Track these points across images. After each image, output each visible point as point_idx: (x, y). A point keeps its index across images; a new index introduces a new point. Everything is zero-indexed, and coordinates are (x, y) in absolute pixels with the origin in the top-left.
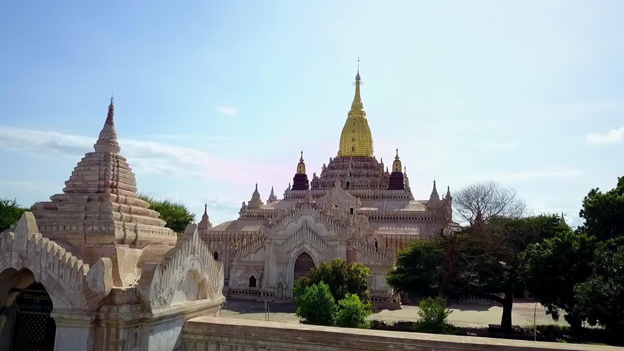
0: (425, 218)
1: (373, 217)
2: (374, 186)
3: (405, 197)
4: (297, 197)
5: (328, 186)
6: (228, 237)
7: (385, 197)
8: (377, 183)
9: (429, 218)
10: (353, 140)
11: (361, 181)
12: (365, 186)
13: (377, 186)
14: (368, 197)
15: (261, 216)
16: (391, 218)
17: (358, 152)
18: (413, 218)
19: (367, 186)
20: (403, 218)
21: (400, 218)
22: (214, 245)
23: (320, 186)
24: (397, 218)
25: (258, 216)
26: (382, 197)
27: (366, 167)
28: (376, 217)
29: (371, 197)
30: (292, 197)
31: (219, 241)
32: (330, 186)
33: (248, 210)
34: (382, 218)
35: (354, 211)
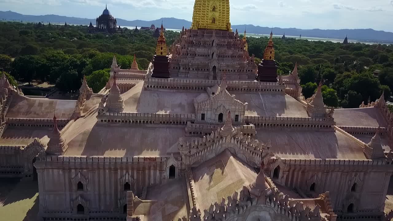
0: (312, 126)
1: (259, 124)
2: (240, 71)
3: (279, 90)
4: (160, 87)
5: (191, 69)
6: (95, 167)
7: (259, 90)
8: (244, 67)
9: (315, 126)
10: (214, 9)
11: (228, 66)
12: (232, 71)
13: (243, 71)
14: (242, 89)
15: (126, 121)
16: (278, 125)
17: (219, 25)
18: (299, 126)
19: (234, 71)
20: (290, 125)
21: (287, 125)
22: (77, 175)
23: (181, 69)
24: (284, 125)
25: (123, 121)
26: (256, 90)
27: (229, 46)
28: (262, 125)
29: (244, 89)
30: (154, 87)
31: (82, 169)
32: (193, 69)
33: (108, 114)
34: (268, 125)
35: (240, 119)
